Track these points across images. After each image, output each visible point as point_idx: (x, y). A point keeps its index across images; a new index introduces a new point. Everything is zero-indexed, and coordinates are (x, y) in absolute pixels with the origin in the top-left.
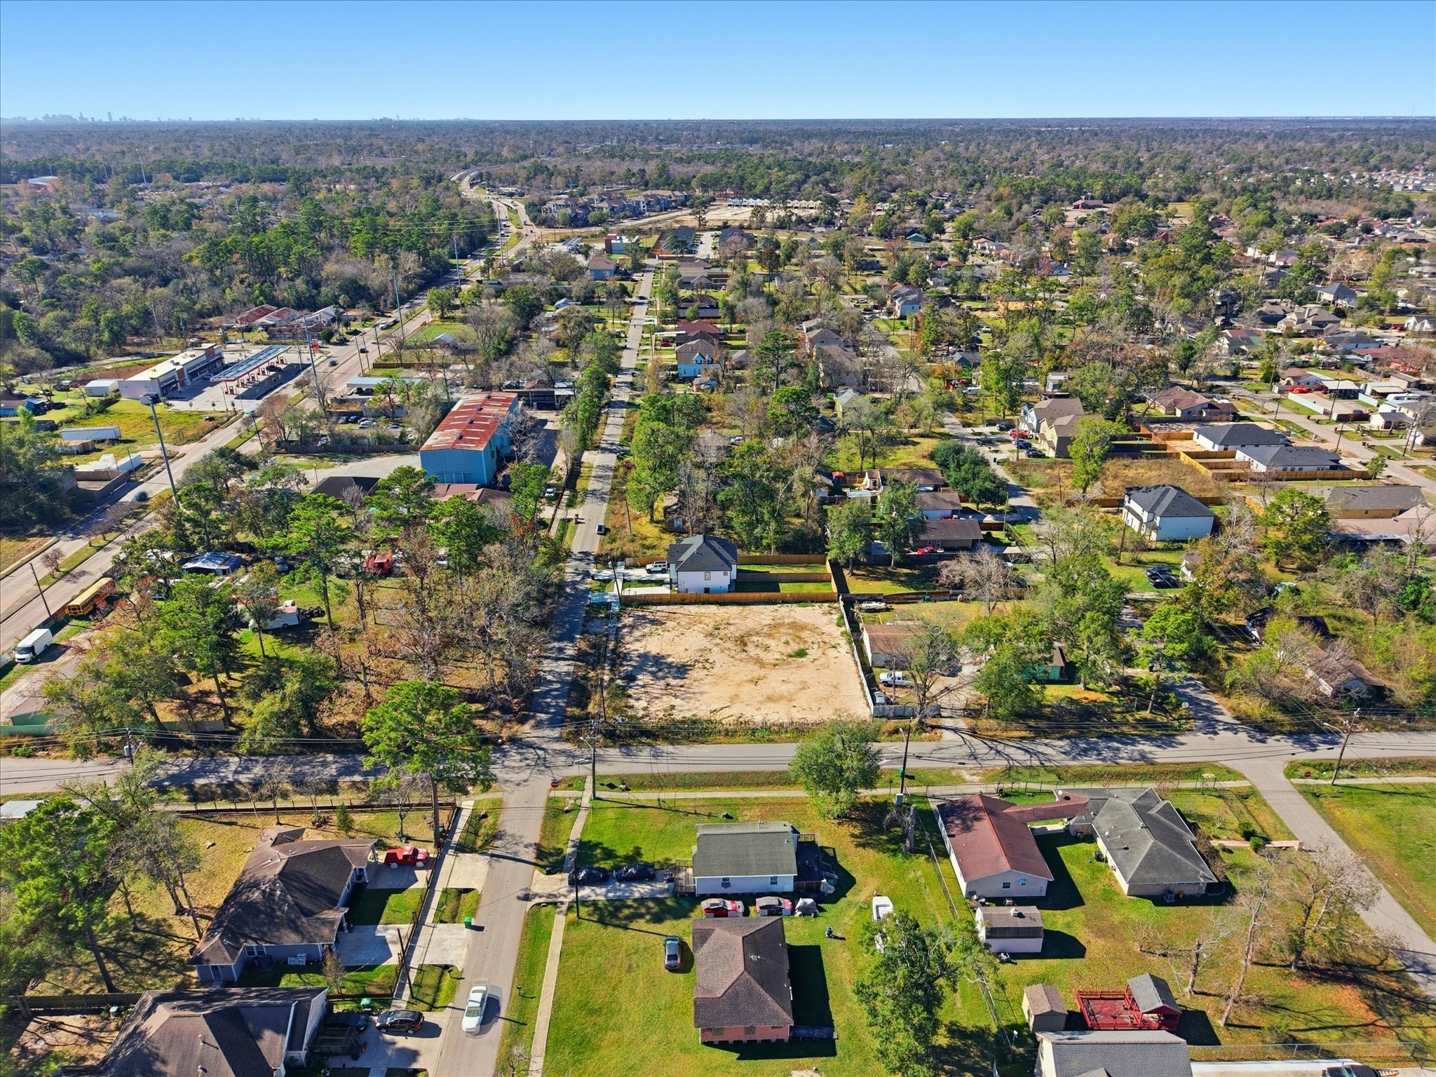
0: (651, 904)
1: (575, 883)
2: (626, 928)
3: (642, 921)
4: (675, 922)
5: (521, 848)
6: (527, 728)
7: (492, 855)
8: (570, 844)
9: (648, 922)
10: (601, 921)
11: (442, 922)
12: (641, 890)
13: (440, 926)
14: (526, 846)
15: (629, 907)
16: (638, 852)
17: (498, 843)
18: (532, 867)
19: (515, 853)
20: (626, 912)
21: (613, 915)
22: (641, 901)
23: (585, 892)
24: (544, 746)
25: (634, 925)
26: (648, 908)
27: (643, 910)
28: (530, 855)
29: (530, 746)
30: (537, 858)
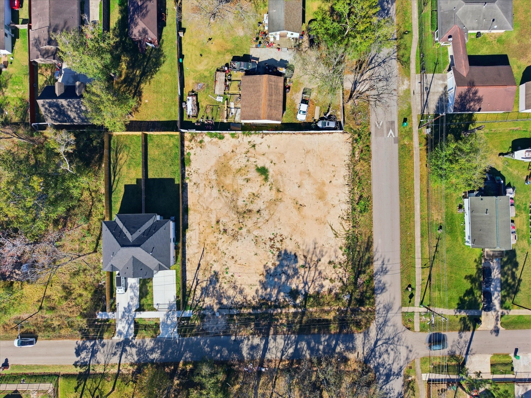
0: (506, 268)
1: (489, 308)
2: (520, 280)
3: (516, 272)
4: (517, 256)
5: (462, 341)
6: (352, 356)
7: (467, 354)
8: (458, 314)
9: (517, 270)
10: (515, 293)
11: (512, 369)
12: (496, 274)
13: (515, 370)
14: (461, 337)
15: (507, 280)
16: (469, 277)
17: (457, 353)
18: (475, 332)
19: (465, 342)
20: (510, 280)
21: (511, 287)
22: (503, 274)
23: (496, 302)
24: (373, 342)
25: (518, 276)
26: (509, 269)
27: (510, 272)
28: (467, 335)
29: (373, 350)
30: (469, 330)
